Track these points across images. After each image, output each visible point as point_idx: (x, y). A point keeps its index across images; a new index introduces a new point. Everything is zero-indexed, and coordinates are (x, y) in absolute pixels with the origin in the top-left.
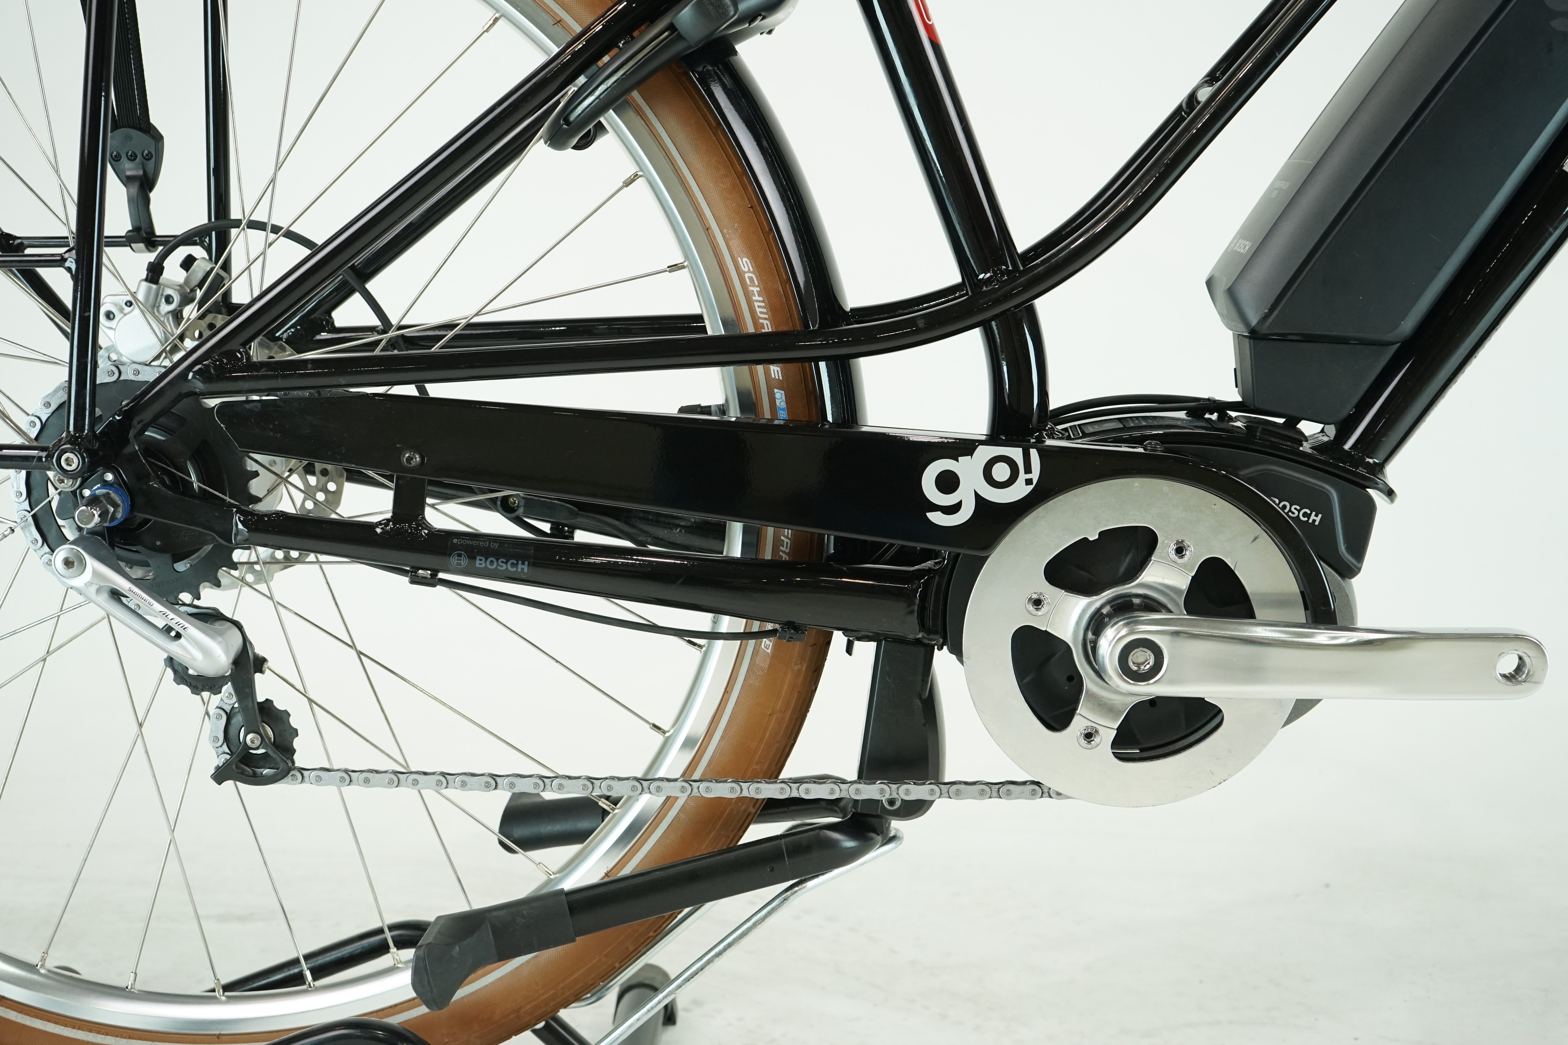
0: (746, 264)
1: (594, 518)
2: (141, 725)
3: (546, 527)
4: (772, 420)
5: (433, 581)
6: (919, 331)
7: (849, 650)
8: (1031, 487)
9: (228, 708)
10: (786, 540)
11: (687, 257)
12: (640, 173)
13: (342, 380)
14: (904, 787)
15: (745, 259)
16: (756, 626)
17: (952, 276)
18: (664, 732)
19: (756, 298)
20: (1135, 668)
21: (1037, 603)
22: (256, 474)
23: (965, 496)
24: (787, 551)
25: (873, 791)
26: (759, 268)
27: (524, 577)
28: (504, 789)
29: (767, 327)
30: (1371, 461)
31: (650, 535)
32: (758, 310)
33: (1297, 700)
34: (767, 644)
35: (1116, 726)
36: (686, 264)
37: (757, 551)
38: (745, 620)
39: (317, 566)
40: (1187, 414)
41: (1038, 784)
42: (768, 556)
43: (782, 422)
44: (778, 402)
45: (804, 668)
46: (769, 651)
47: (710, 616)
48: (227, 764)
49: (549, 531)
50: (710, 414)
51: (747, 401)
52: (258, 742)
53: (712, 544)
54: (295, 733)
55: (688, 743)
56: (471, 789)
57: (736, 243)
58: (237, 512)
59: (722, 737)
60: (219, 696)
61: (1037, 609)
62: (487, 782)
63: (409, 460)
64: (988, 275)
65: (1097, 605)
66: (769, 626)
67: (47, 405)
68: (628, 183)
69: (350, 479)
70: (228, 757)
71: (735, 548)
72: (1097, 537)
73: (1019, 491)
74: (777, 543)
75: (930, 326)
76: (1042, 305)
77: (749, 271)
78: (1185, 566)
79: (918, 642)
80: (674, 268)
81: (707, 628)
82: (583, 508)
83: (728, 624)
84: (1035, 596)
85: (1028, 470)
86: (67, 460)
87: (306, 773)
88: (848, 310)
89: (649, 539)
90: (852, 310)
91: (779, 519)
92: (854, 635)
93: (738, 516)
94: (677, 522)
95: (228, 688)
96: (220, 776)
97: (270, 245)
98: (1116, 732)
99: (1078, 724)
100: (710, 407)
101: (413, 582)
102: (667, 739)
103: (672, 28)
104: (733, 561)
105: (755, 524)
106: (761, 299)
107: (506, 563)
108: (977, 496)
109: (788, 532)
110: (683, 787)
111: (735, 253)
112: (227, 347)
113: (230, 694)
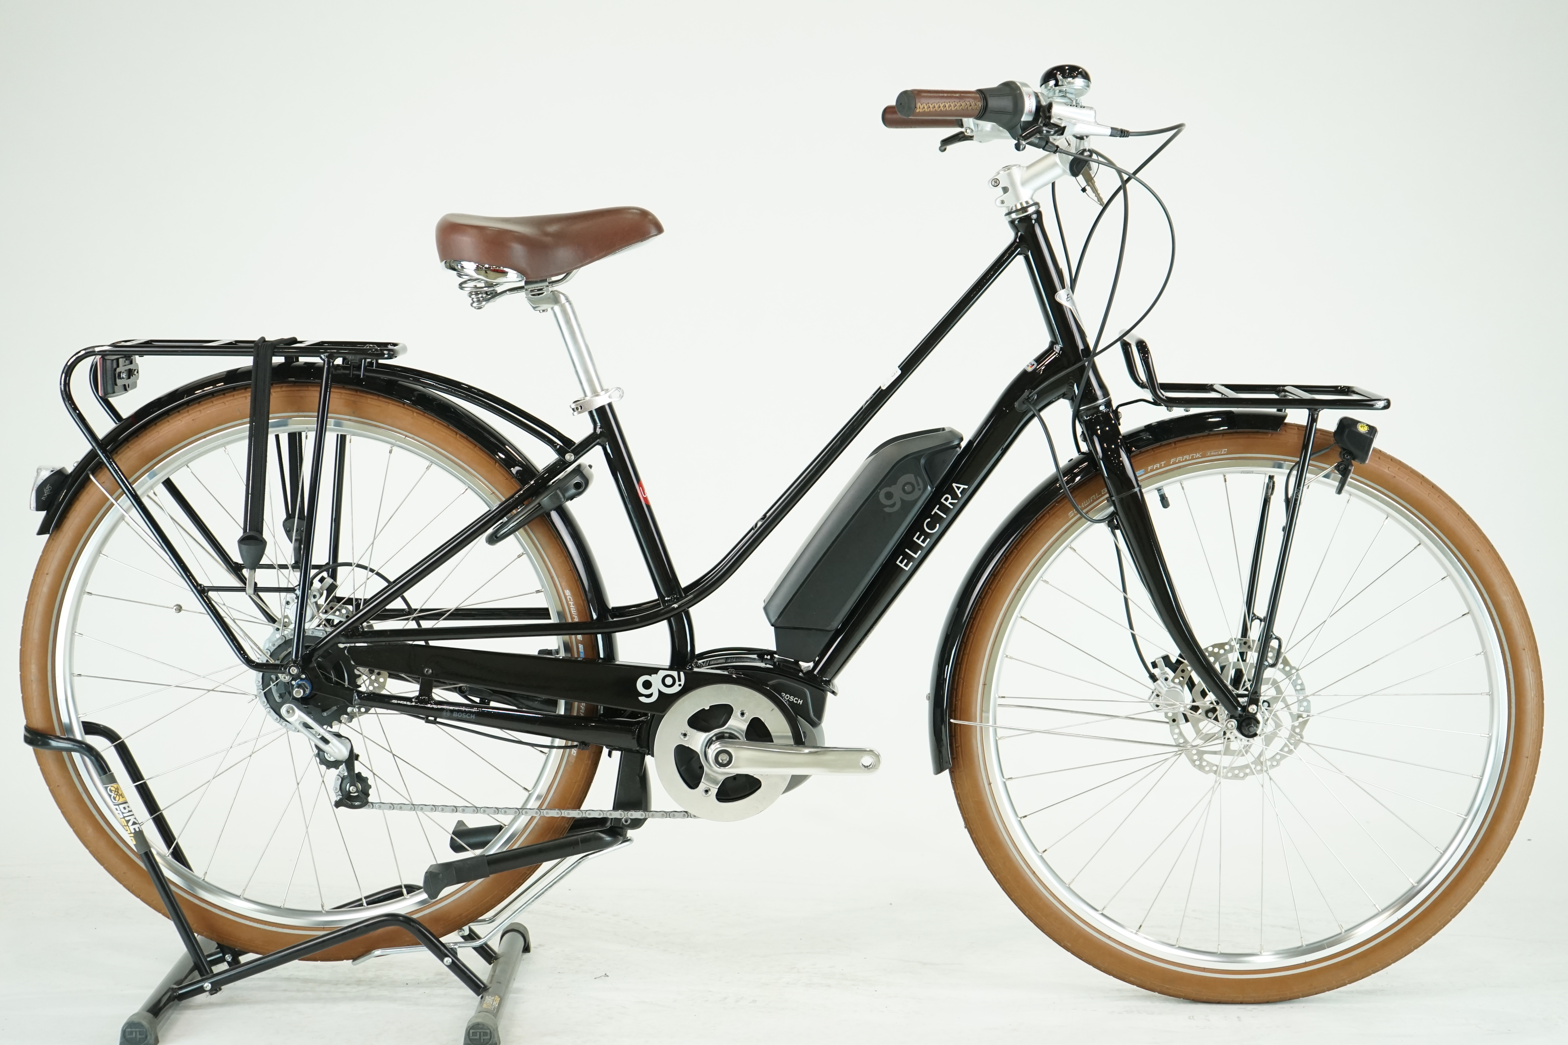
0: (568, 592)
1: (501, 697)
2: (298, 784)
3: (477, 700)
4: (577, 658)
5: (435, 722)
6: (636, 623)
7: (610, 755)
8: (681, 688)
9: (342, 776)
10: (583, 708)
11: (543, 586)
12: (524, 553)
13: (402, 639)
14: (630, 813)
15: (567, 591)
16: (570, 743)
17: (654, 596)
18: (529, 791)
19: (572, 606)
20: (721, 761)
21: (685, 735)
22: (360, 676)
23: (654, 690)
24: (583, 712)
25: (618, 814)
26: (573, 595)
27: (473, 721)
28: (460, 812)
29: (576, 620)
30: (824, 679)
31: (525, 704)
32: (573, 611)
33: (793, 776)
34: (574, 751)
35: (718, 787)
36: (543, 590)
37: (570, 712)
38: (565, 741)
39: (376, 715)
40: (758, 656)
41: (686, 812)
42: (575, 714)
43: (581, 659)
44: (580, 649)
45: (590, 763)
46: (575, 755)
47: (550, 739)
48: (341, 800)
49: (478, 702)
50: (551, 655)
51: (567, 647)
52: (355, 790)
53: (551, 708)
54: (370, 787)
55: (539, 797)
56: (446, 812)
57: (564, 584)
58: (356, 692)
59: (554, 793)
60: (338, 770)
61: (684, 738)
62: (453, 809)
63: (427, 671)
64: (669, 598)
65: (711, 736)
66: (575, 743)
67: (274, 645)
68: (519, 556)
69: (389, 677)
70: (341, 797)
71: (561, 711)
72: (709, 708)
73: (676, 689)
74: (579, 709)
75: (641, 621)
76: (692, 610)
77: (569, 596)
78: (744, 721)
79: (638, 752)
80: (538, 592)
81: (549, 744)
82: (495, 692)
83: (558, 742)
84: (683, 732)
85: (680, 680)
86: (292, 670)
87: (374, 804)
88: (611, 608)
89: (524, 706)
90: (613, 608)
91: (580, 699)
92: (612, 749)
93: (562, 697)
94: (536, 699)
95: (343, 767)
96: (338, 804)
97: (368, 579)
98: (717, 790)
99: (702, 786)
100: (552, 650)
101: (426, 722)
102: (530, 794)
103: (539, 504)
104: (561, 716)
105: (569, 700)
106: (574, 607)
107: (466, 715)
108: (659, 691)
109: (584, 704)
110: (537, 812)
111: (563, 588)
112: (355, 625)
113: (344, 769)
